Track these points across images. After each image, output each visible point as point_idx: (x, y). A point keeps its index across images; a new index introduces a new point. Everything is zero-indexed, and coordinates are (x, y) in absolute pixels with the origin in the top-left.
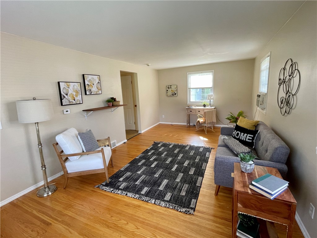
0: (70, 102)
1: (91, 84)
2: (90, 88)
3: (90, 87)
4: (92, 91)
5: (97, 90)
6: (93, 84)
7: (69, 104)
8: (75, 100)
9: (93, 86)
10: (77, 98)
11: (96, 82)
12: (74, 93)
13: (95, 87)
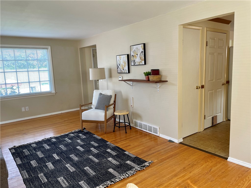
0: (121, 71)
1: (135, 55)
2: (134, 59)
3: (134, 57)
4: (135, 62)
5: (141, 60)
6: (137, 55)
7: (120, 72)
8: (124, 70)
9: (136, 57)
10: (125, 68)
11: (139, 52)
12: (123, 64)
13: (139, 57)
